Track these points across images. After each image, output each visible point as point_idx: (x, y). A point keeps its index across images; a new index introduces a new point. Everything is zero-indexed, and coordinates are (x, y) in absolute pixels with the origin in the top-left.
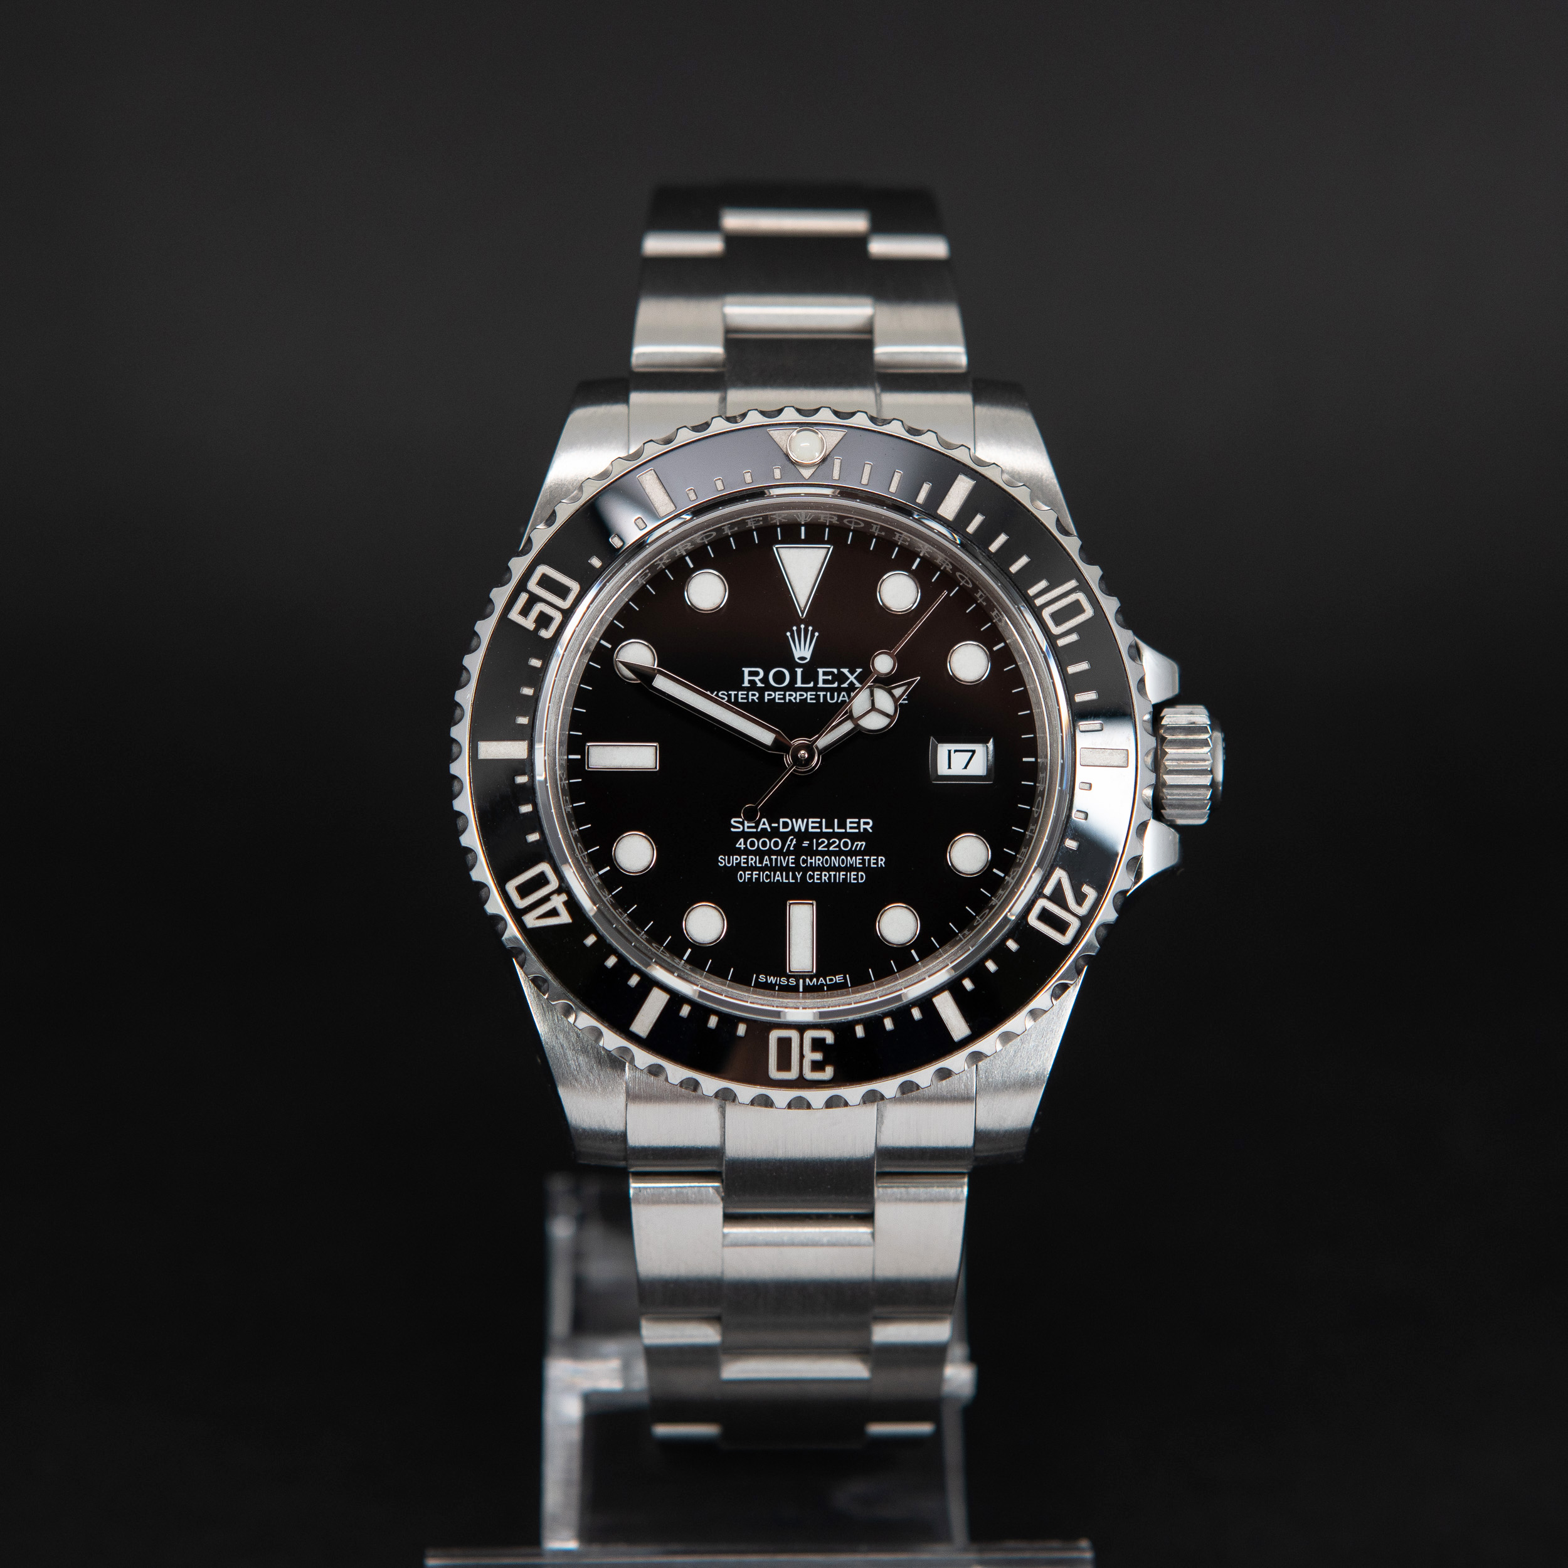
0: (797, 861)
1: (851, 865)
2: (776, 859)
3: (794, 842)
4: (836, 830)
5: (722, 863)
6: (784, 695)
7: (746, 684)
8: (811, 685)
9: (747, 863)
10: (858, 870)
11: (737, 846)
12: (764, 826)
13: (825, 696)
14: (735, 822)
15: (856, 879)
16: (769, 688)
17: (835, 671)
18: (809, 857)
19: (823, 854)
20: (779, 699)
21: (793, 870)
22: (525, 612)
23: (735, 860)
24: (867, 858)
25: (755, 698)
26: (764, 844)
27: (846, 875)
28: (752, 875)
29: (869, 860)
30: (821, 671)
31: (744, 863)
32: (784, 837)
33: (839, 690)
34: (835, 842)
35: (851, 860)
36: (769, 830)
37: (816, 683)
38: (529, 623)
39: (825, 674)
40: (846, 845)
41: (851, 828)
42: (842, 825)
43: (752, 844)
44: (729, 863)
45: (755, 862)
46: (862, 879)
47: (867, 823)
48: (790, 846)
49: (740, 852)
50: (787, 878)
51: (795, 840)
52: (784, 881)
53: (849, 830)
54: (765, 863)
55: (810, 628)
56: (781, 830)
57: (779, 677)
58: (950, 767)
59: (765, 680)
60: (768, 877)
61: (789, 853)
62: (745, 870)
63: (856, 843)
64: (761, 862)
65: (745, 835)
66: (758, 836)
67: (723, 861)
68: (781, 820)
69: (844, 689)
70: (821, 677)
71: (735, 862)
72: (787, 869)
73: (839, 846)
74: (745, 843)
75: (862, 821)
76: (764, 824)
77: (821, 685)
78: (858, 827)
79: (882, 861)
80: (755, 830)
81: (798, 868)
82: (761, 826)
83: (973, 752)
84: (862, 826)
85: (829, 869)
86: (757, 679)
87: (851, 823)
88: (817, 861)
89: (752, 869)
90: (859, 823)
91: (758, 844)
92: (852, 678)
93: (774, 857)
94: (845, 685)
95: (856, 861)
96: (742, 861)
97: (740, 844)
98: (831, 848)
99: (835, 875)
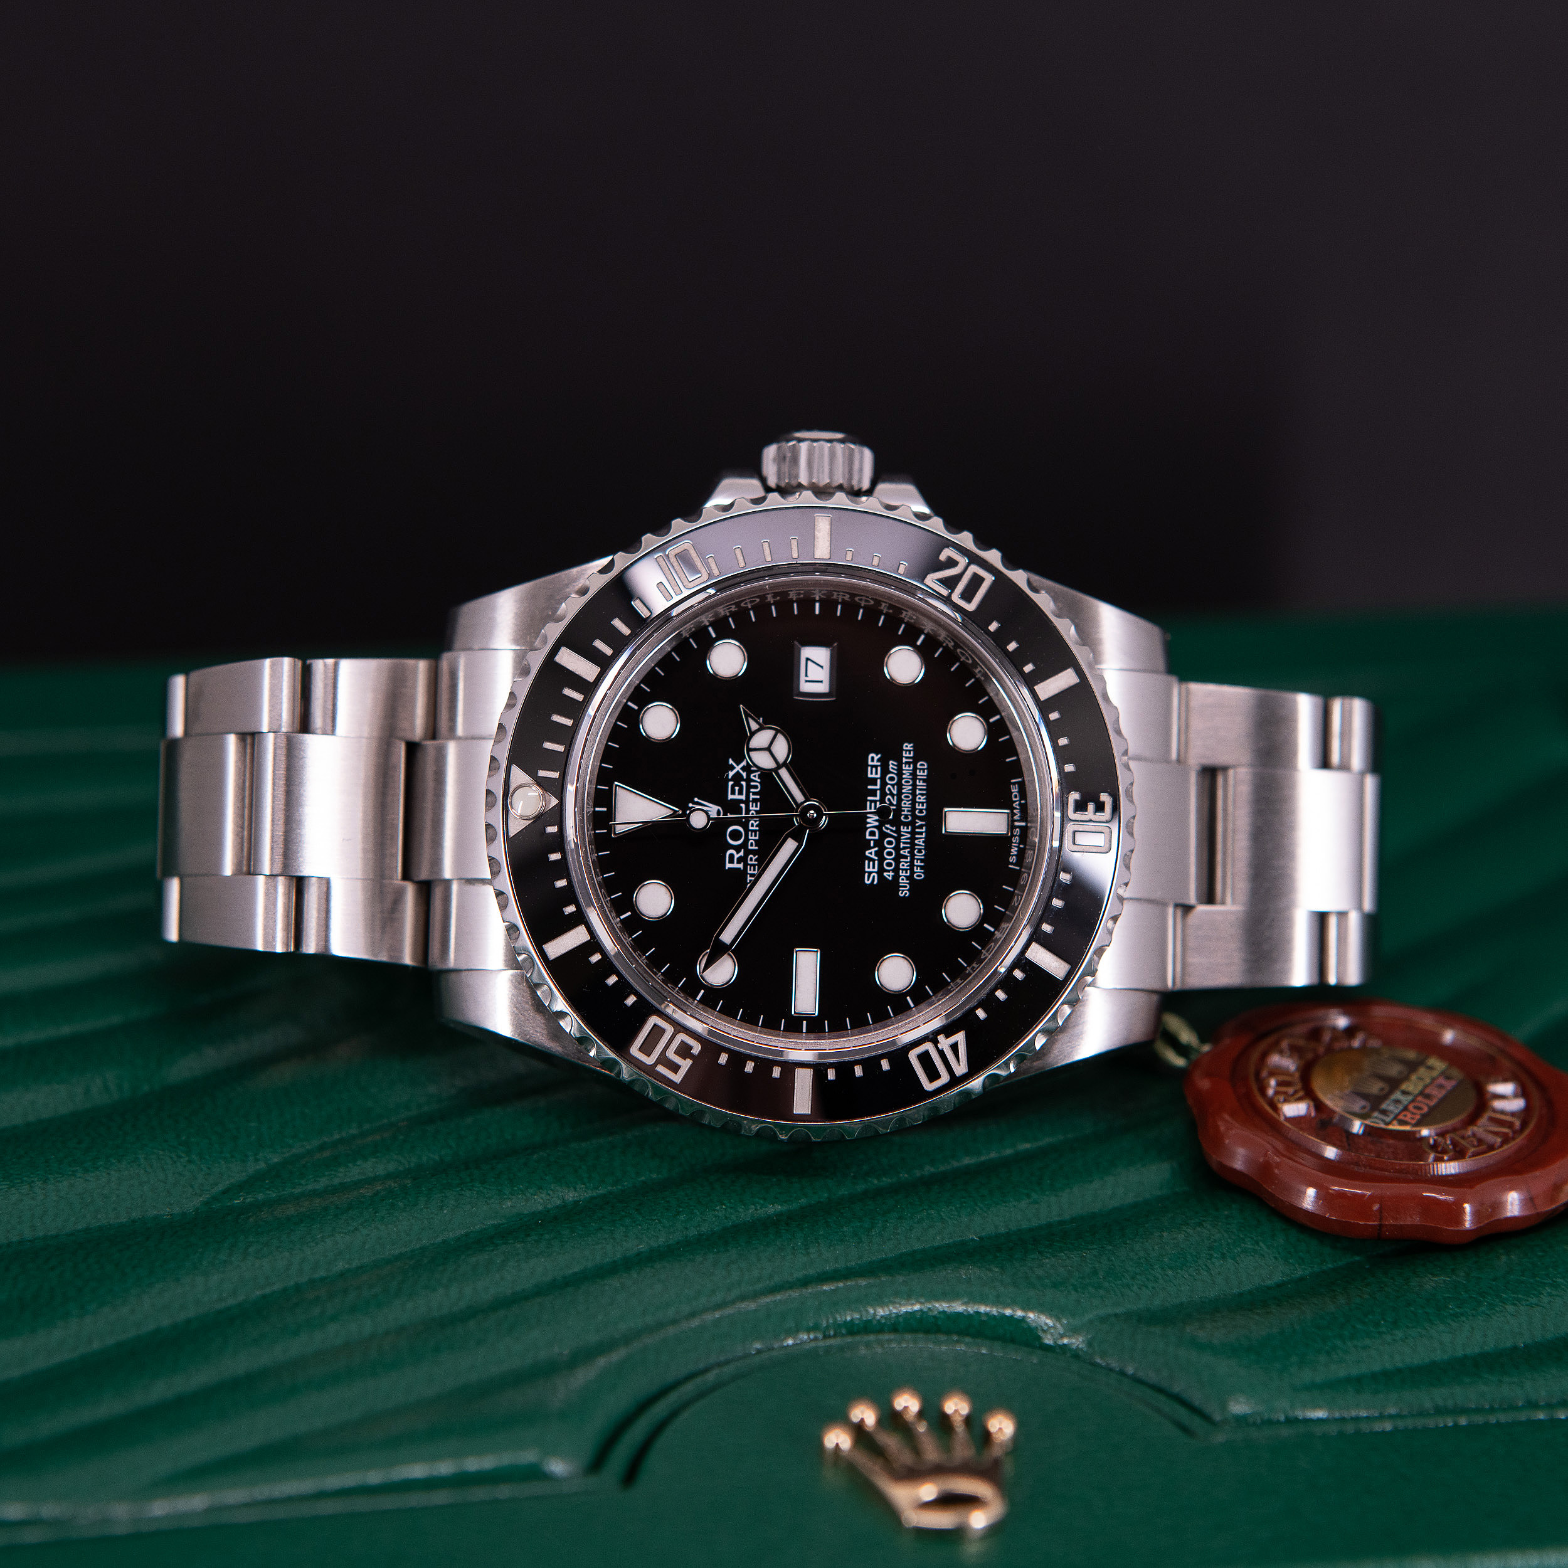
0: (906, 824)
1: (911, 774)
2: (904, 843)
3: (888, 826)
4: (878, 787)
5: (906, 894)
6: (752, 831)
7: (741, 866)
8: (743, 806)
9: (906, 870)
10: (915, 769)
11: (890, 878)
12: (873, 853)
13: (754, 793)
14: (868, 880)
15: (924, 770)
16: (744, 845)
17: (731, 783)
18: (903, 813)
19: (900, 800)
20: (755, 836)
21: (914, 828)
22: (675, 1068)
23: (903, 881)
24: (904, 760)
25: (754, 858)
26: (889, 854)
27: (920, 779)
28: (917, 866)
29: (907, 758)
30: (730, 797)
31: (906, 873)
32: (883, 835)
33: (748, 780)
34: (889, 789)
35: (906, 775)
36: (876, 849)
37: (741, 801)
38: (686, 1064)
39: (733, 793)
40: (892, 779)
41: (876, 773)
42: (873, 781)
43: (889, 865)
44: (906, 887)
45: (906, 862)
46: (923, 765)
47: (873, 759)
48: (892, 831)
49: (896, 877)
50: (921, 833)
51: (886, 826)
52: (924, 836)
53: (879, 776)
54: (906, 854)
55: (690, 805)
56: (877, 837)
57: (735, 835)
58: (821, 682)
59: (737, 849)
60: (920, 851)
61: (898, 831)
62: (913, 872)
63: (891, 770)
64: (906, 857)
65: (881, 870)
66: (881, 859)
67: (904, 892)
68: (868, 837)
69: (748, 776)
70: (737, 797)
71: (905, 881)
72: (913, 833)
73: (893, 785)
74: (889, 871)
75: (870, 763)
76: (871, 853)
77: (743, 797)
78: (876, 767)
79: (908, 746)
80: (876, 862)
81: (912, 823)
82: (873, 856)
83: (808, 659)
84: (875, 763)
85: (914, 795)
86: (736, 856)
87: (872, 773)
88: (906, 805)
89: (912, 865)
90: (872, 766)
91: (889, 859)
92: (738, 768)
93: (902, 845)
94: (744, 774)
95: (907, 770)
96: (904, 874)
97: (889, 876)
98: (895, 792)
99: (920, 790)
